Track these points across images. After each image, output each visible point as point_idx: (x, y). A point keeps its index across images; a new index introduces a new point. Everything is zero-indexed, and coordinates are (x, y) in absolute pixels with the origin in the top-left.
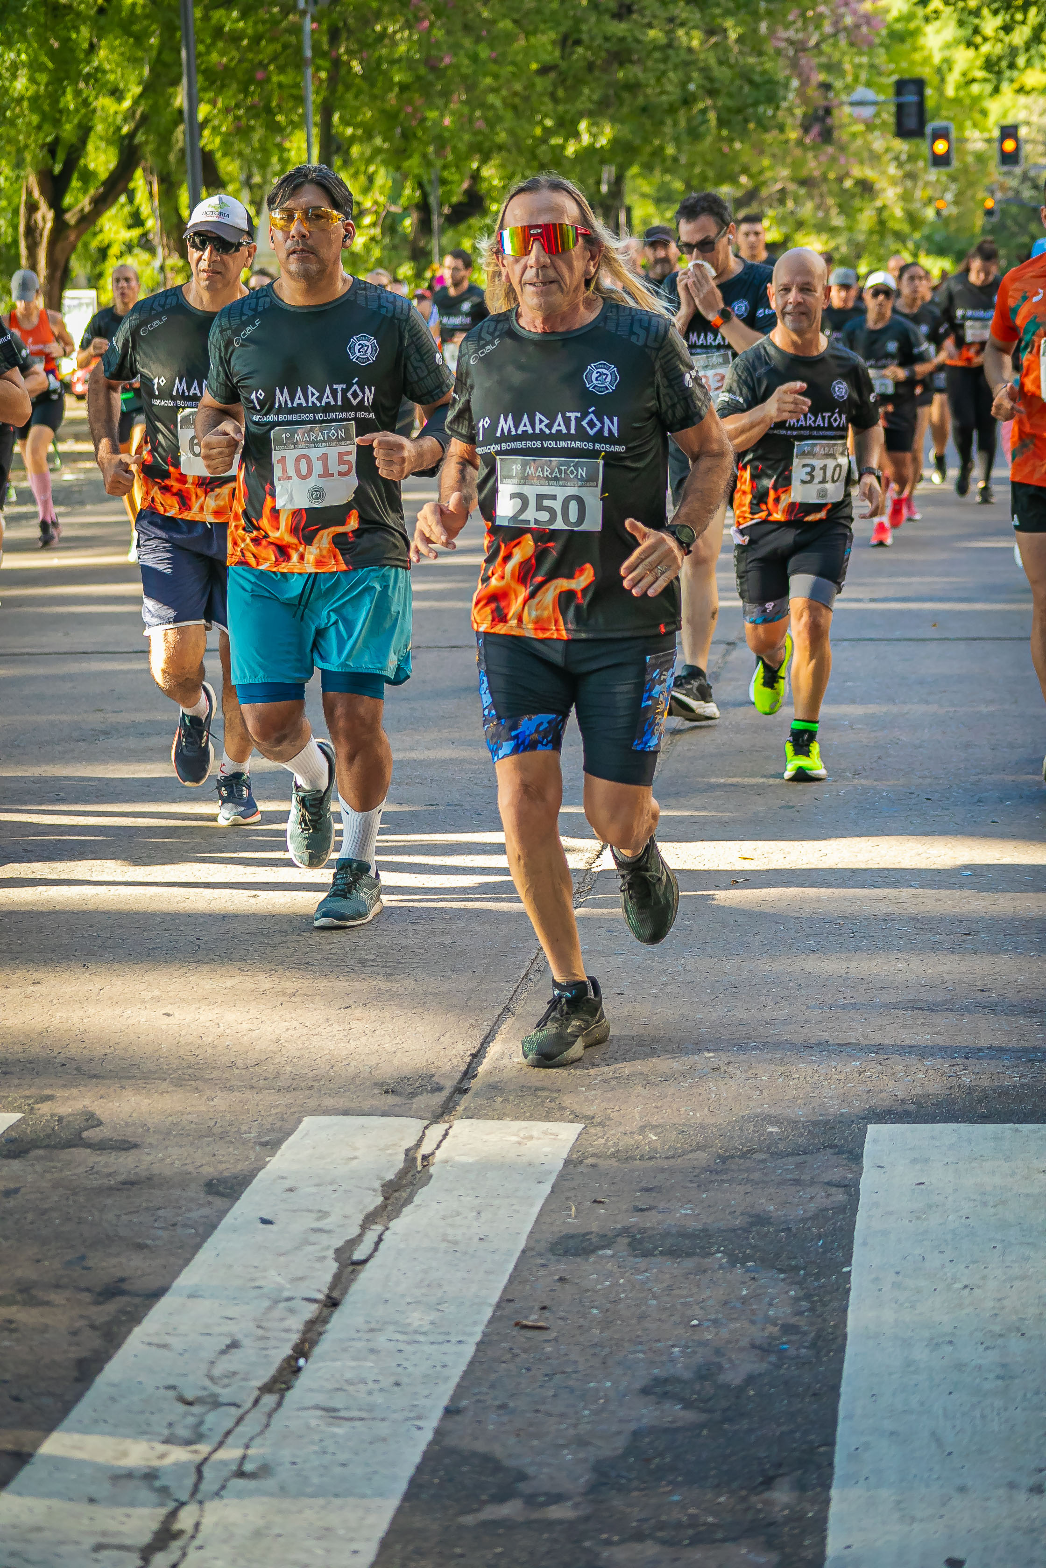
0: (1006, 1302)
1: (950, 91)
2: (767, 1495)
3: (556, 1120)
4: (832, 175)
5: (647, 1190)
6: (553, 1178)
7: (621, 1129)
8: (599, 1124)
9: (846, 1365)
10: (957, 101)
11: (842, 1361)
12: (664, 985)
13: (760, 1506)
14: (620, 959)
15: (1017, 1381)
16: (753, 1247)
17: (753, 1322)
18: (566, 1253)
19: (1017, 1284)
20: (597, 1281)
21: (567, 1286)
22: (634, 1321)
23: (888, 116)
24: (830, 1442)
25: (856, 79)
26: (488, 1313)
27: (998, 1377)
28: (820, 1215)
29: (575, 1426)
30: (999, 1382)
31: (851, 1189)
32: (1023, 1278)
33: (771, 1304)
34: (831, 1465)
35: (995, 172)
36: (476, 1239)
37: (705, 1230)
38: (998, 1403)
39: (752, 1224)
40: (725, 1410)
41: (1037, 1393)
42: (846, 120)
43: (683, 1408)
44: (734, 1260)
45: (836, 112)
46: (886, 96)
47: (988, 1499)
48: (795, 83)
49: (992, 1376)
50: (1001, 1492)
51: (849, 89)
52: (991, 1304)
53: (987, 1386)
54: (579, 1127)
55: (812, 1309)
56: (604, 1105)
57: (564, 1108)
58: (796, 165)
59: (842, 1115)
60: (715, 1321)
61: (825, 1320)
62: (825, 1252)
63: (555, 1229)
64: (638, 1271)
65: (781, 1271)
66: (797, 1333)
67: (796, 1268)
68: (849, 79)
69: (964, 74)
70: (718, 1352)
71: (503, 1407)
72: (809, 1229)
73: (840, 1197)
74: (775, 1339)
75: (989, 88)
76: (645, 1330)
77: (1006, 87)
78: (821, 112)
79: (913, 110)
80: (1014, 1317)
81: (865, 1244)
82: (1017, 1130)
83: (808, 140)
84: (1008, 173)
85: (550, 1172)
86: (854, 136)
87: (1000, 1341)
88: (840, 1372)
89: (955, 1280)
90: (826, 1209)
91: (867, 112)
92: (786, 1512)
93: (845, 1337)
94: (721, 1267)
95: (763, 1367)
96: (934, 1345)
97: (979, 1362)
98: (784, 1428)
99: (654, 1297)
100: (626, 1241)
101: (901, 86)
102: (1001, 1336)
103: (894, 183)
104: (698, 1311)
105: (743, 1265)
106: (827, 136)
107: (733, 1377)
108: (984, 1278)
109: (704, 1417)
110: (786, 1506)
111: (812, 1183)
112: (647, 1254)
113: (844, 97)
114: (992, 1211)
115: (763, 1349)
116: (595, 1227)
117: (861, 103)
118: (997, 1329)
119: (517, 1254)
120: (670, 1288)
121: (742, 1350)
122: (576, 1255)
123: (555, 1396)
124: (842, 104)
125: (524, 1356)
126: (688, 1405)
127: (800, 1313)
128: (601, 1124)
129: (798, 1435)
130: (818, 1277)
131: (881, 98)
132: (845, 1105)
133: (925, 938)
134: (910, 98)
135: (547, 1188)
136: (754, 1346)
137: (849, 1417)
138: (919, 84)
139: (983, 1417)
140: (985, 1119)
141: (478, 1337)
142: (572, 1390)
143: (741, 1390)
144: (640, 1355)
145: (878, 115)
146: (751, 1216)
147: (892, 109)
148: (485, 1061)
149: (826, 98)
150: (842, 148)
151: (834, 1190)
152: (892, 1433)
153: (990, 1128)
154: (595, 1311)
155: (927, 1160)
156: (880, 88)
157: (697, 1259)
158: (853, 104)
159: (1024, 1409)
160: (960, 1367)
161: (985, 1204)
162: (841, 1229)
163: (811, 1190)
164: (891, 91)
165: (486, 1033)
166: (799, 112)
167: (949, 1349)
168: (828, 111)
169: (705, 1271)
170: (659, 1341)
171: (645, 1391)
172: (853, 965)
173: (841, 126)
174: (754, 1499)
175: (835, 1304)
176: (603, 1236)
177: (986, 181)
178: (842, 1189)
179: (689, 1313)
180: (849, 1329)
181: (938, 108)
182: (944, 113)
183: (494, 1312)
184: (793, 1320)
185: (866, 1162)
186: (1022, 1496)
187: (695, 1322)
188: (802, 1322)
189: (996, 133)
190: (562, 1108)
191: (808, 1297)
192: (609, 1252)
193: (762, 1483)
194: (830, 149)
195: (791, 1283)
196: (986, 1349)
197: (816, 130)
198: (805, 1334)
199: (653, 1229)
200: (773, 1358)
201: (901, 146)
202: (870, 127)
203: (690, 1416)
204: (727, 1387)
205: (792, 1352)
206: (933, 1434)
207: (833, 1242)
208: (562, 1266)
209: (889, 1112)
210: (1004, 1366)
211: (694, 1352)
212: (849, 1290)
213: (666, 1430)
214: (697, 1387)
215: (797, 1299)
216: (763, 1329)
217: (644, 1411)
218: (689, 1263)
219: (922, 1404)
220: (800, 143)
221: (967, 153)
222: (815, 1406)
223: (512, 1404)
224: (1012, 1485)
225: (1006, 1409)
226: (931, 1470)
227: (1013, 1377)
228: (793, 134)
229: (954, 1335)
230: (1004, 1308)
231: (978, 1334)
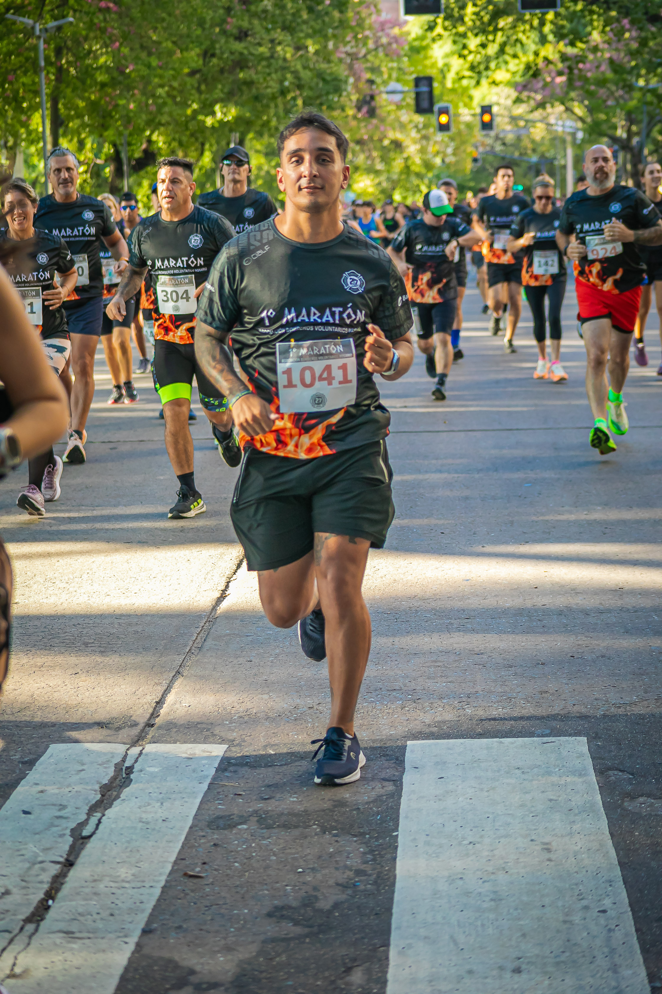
0: (496, 852)
1: (449, 84)
2: (348, 979)
3: (210, 743)
4: (376, 138)
5: (269, 786)
6: (209, 781)
7: (252, 748)
8: (237, 745)
9: (396, 895)
10: (453, 90)
11: (393, 892)
12: (277, 655)
13: (343, 986)
14: (250, 639)
15: (503, 902)
16: (336, 821)
17: (337, 869)
18: (218, 828)
19: (502, 840)
20: (238, 845)
21: (219, 849)
22: (262, 870)
23: (410, 100)
24: (387, 944)
25: (390, 77)
26: (169, 868)
27: (492, 900)
28: (378, 800)
29: (225, 938)
30: (492, 903)
31: (398, 783)
32: (506, 836)
33: (348, 857)
34: (387, 958)
35: (478, 134)
36: (160, 821)
37: (305, 811)
38: (492, 916)
39: (335, 806)
40: (320, 926)
41: (516, 909)
42: (384, 103)
43: (294, 925)
44: (324, 830)
45: (377, 98)
46: (409, 87)
47: (486, 978)
48: (351, 80)
49: (487, 899)
50: (495, 973)
51: (385, 83)
52: (486, 853)
53: (485, 905)
54: (225, 747)
55: (374, 860)
56: (241, 732)
57: (215, 735)
58: (353, 131)
59: (391, 735)
60: (313, 869)
61: (382, 866)
62: (381, 824)
63: (211, 812)
64: (264, 838)
65: (355, 836)
66: (366, 875)
67: (363, 834)
68: (386, 76)
69: (457, 74)
70: (315, 889)
71: (180, 927)
72: (371, 809)
73: (390, 787)
74: (351, 879)
75: (473, 82)
76: (268, 876)
77: (484, 82)
78: (368, 98)
79: (426, 96)
80: (501, 862)
81: (406, 817)
82: (501, 742)
83: (360, 115)
84: (487, 136)
85: (207, 776)
86: (389, 113)
87: (492, 877)
88: (392, 899)
89: (464, 838)
90: (382, 796)
91: (397, 98)
92: (360, 990)
93: (395, 876)
94: (316, 834)
95: (343, 897)
96: (451, 880)
97: (480, 890)
98: (357, 936)
99: (275, 855)
100: (256, 819)
101: (418, 81)
102: (493, 873)
103: (415, 142)
104: (302, 863)
105: (329, 832)
106: (372, 113)
107: (325, 904)
108: (482, 837)
109: (307, 930)
110: (360, 986)
111: (373, 779)
112: (269, 827)
113: (382, 88)
114: (486, 794)
115: (344, 886)
116: (236, 811)
117: (393, 92)
118: (490, 869)
119: (187, 829)
120: (284, 849)
121: (330, 887)
122: (224, 829)
123: (212, 920)
124: (381, 92)
125: (192, 894)
126: (296, 923)
127: (366, 862)
128: (239, 745)
129: (366, 940)
130: (377, 839)
131: (406, 88)
132: (393, 729)
133: (442, 622)
134: (424, 89)
135: (205, 786)
136: (338, 884)
137: (398, 928)
138: (429, 80)
139: (483, 925)
140: (481, 736)
141: (163, 883)
142: (223, 916)
143: (329, 912)
144: (266, 892)
145: (404, 99)
146: (334, 801)
147: (413, 95)
148: (165, 706)
149: (371, 89)
150: (383, 120)
151: (386, 784)
152: (426, 938)
153: (484, 741)
154: (236, 864)
155: (445, 763)
156: (405, 83)
157: (300, 829)
158: (388, 93)
159: (508, 920)
160: (467, 894)
161: (482, 790)
162: (392, 808)
163: (373, 784)
164: (412, 84)
165: (165, 688)
166: (354, 97)
167: (460, 883)
168: (372, 97)
169: (306, 837)
170: (277, 883)
171: (270, 915)
172: (397, 639)
173: (381, 107)
174: (339, 982)
175: (388, 856)
176: (242, 817)
177: (473, 141)
178: (391, 783)
179: (296, 864)
180: (397, 872)
181: (442, 94)
182: (445, 98)
183: (173, 867)
184: (363, 867)
185: (407, 765)
186: (508, 975)
187: (300, 870)
188: (367, 868)
189: (478, 111)
190: (214, 735)
191: (371, 852)
192: (245, 827)
193: (344, 972)
194: (375, 121)
195: (361, 843)
196: (484, 882)
197: (365, 109)
198: (370, 875)
199: (273, 811)
200: (350, 892)
201: (420, 119)
202: (399, 107)
203: (298, 930)
204: (321, 911)
205: (362, 887)
206: (452, 937)
207: (387, 816)
208: (216, 836)
209: (420, 733)
210: (495, 892)
211: (300, 889)
212: (397, 846)
213: (283, 940)
214: (302, 911)
215: (364, 853)
216: (344, 873)
217: (269, 928)
218: (296, 832)
219: (444, 918)
220: (355, 117)
221: (459, 123)
222: (377, 922)
223: (185, 926)
224: (501, 968)
225: (497, 920)
226: (450, 960)
227: (501, 900)
228: (351, 112)
229: (463, 873)
230: (494, 856)
231: (479, 873)
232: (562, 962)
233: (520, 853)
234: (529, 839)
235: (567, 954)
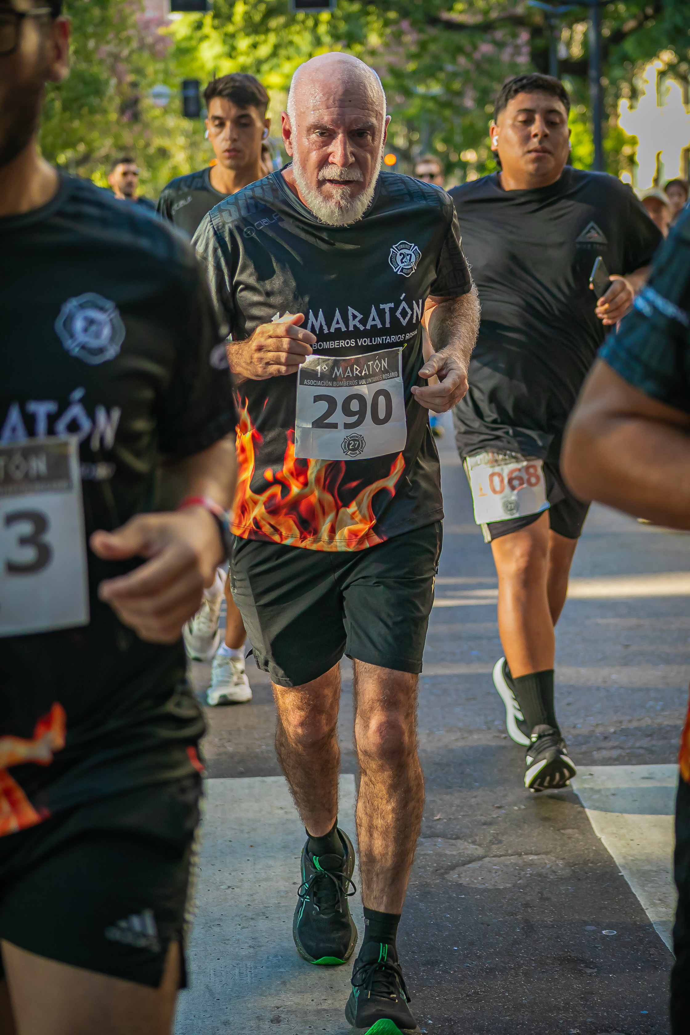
0: (256, 897)
4: (142, 143)
15: (262, 949)
19: (263, 884)
23: (177, 104)
25: (155, 79)
27: (250, 947)
30: (251, 950)
32: (268, 879)
38: (250, 964)
41: (276, 956)
42: (150, 107)
45: (142, 102)
46: (176, 91)
47: (243, 1029)
48: (113, 82)
49: (246, 946)
50: (252, 1024)
51: (151, 85)
52: (246, 898)
53: (243, 953)
58: (117, 137)
68: (151, 78)
78: (131, 102)
79: (193, 100)
80: (261, 906)
82: (264, 782)
83: (124, 120)
86: (155, 118)
87: (252, 923)
89: (222, 883)
91: (162, 102)
96: (207, 927)
97: (238, 937)
101: (185, 84)
102: (252, 919)
103: (183, 148)
106: (136, 117)
108: (241, 881)
113: (147, 91)
114: (246, 836)
117: (159, 96)
118: (250, 914)
124: (145, 96)
131: (172, 92)
134: (191, 93)
138: (195, 83)
139: (240, 974)
140: (242, 775)
145: (169, 104)
147: (180, 99)
149: (135, 92)
150: (146, 126)
153: (246, 781)
156: (171, 86)
158: (154, 96)
159: (267, 967)
160: (225, 941)
161: (242, 831)
164: (179, 88)
166: (117, 101)
167: (217, 929)
168: (136, 101)
173: (145, 111)
186: (266, 1025)
194: (138, 127)
196: (242, 928)
197: (128, 114)
201: (187, 124)
202: (166, 111)
206: (207, 987)
210: (254, 939)
219: (200, 967)
220: (118, 122)
224: (259, 1018)
225: (256, 968)
226: (206, 1011)
227: (260, 946)
228: (113, 116)
229: (220, 919)
230: (254, 900)
231: (237, 918)
232: (324, 1010)
233: (282, 897)
234: (292, 881)
235: (329, 1002)
